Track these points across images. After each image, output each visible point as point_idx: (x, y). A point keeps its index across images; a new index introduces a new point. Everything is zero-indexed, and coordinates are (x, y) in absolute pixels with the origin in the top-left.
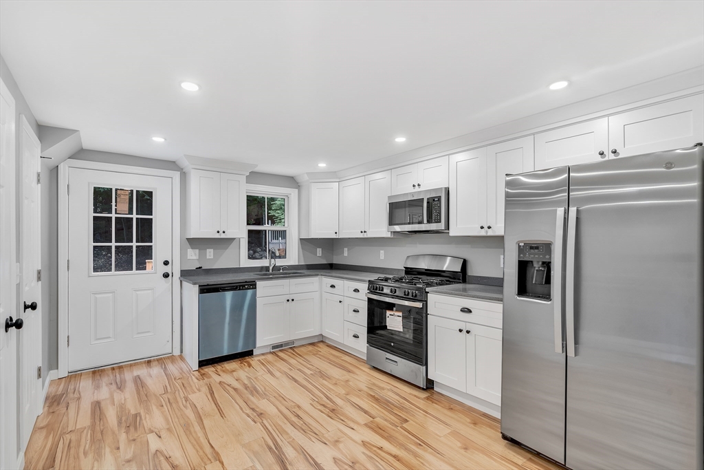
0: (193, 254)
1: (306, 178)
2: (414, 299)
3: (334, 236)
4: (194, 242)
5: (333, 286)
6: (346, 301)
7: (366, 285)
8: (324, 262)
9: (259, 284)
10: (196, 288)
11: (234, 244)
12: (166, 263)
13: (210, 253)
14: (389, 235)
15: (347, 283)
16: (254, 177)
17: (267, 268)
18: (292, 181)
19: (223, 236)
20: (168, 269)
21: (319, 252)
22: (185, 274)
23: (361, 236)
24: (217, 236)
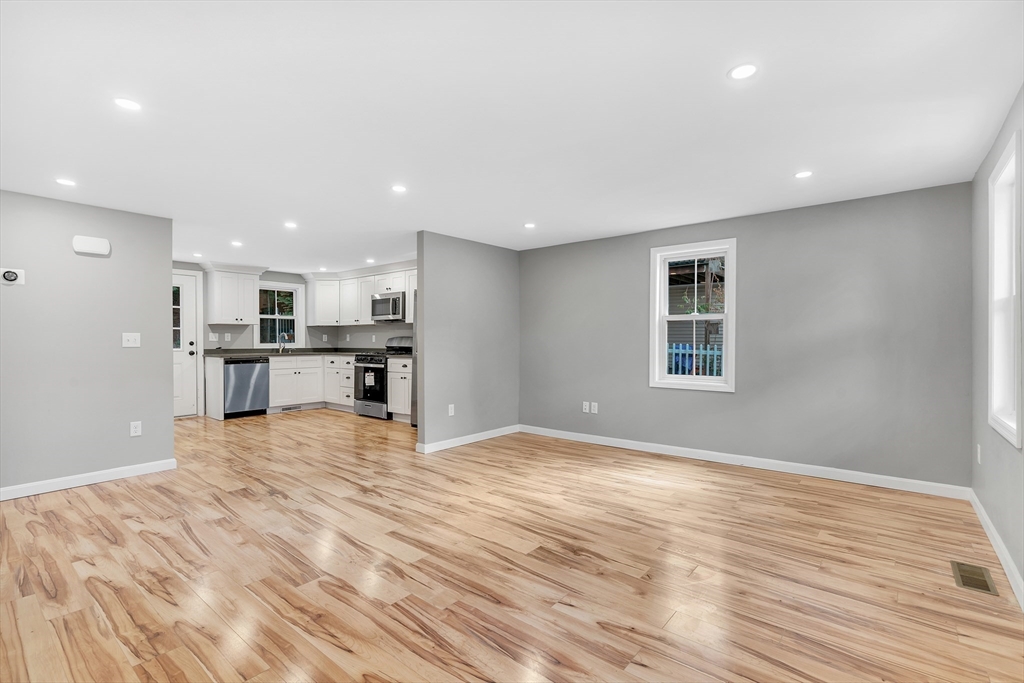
0: (213, 337)
1: (312, 276)
2: (380, 362)
3: (336, 324)
4: (215, 328)
5: (332, 362)
6: (342, 372)
7: (354, 358)
8: (330, 346)
9: (271, 359)
10: (221, 361)
11: (249, 329)
12: (192, 344)
13: (228, 337)
14: (373, 323)
15: (342, 358)
16: (268, 274)
17: (278, 350)
18: (300, 278)
19: (241, 323)
20: (193, 348)
21: (325, 338)
22: (208, 353)
23: (355, 323)
24: (236, 323)
